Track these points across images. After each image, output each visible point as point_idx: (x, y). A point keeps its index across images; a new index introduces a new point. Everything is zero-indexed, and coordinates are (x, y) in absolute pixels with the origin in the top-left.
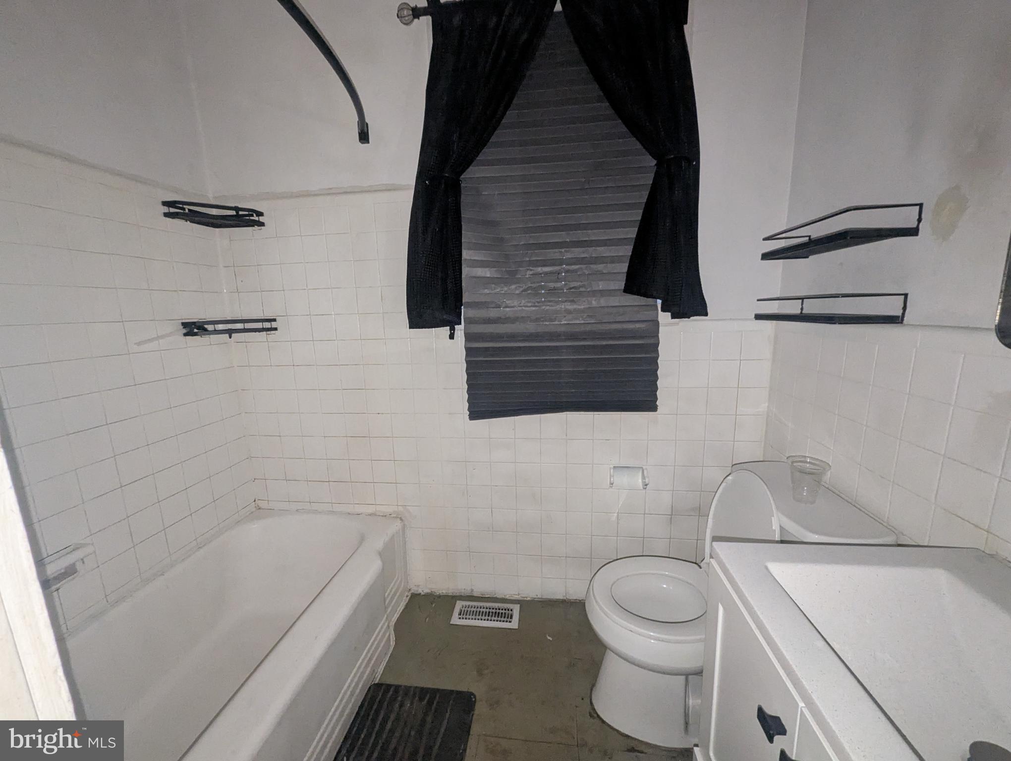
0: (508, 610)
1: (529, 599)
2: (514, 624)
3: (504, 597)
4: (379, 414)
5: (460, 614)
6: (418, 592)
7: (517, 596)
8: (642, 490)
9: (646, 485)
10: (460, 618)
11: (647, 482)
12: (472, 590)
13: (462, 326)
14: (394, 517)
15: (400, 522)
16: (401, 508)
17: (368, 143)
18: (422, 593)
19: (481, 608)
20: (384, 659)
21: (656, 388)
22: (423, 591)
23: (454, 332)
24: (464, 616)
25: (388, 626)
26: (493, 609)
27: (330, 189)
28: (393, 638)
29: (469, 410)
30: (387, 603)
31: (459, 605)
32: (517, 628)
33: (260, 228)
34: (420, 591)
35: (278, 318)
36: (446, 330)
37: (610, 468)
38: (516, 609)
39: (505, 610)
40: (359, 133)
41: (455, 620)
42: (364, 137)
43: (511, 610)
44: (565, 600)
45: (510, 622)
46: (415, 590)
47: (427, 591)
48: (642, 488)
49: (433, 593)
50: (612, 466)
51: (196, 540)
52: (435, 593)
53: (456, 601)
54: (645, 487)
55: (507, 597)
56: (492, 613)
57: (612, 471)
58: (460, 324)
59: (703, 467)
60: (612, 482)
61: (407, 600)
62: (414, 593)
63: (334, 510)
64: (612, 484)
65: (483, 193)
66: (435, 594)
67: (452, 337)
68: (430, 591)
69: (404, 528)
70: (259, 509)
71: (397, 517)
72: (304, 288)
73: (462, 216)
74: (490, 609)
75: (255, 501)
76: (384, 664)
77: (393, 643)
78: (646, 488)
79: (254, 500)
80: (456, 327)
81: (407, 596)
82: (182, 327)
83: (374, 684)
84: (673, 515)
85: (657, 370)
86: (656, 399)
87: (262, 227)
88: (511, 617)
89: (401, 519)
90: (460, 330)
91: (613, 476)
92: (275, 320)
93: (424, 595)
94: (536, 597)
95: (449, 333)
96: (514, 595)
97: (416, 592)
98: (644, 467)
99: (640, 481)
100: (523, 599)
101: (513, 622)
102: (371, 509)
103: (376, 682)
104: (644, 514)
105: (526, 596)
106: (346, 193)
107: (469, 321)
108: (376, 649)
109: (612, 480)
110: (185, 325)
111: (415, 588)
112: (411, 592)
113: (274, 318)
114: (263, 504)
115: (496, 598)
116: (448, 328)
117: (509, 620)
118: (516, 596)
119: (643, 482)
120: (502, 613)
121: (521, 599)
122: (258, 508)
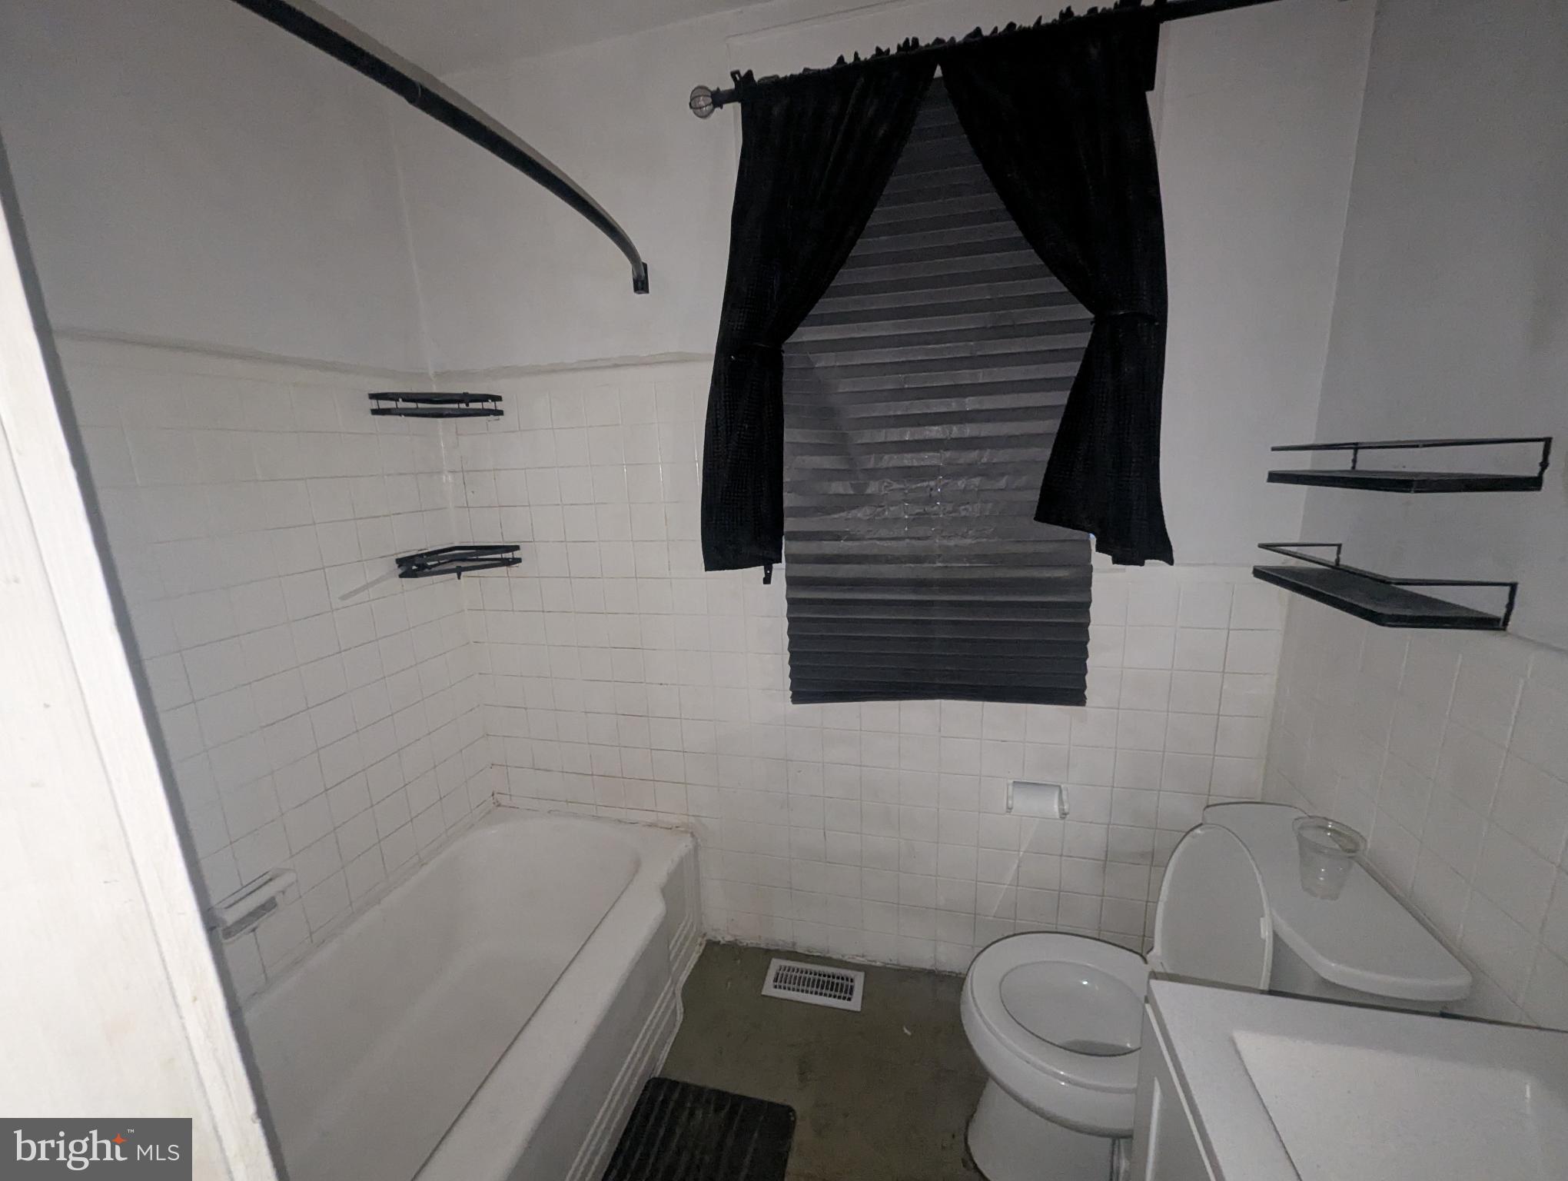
0: (847, 979)
1: (878, 964)
2: (855, 1004)
3: (841, 957)
4: (661, 684)
5: (776, 980)
6: (717, 940)
7: (861, 959)
8: (1056, 819)
9: (1066, 814)
10: (776, 987)
11: (1066, 811)
12: (794, 944)
13: (783, 564)
14: (682, 832)
15: (691, 839)
16: (692, 820)
17: (647, 292)
18: (722, 942)
19: (806, 973)
20: (668, 1041)
21: (1085, 671)
22: (723, 938)
23: (771, 573)
24: (782, 984)
25: (674, 993)
26: (824, 976)
27: (596, 360)
28: (680, 1009)
29: (791, 689)
30: (671, 957)
31: (776, 964)
32: (859, 1009)
33: (497, 417)
34: (719, 938)
35: (522, 545)
36: (759, 571)
37: (1008, 785)
38: (859, 979)
39: (843, 979)
40: (634, 280)
41: (769, 989)
42: (641, 285)
43: (852, 981)
44: (934, 971)
45: (849, 999)
46: (711, 935)
47: (729, 938)
48: (1058, 817)
49: (738, 942)
50: (1011, 781)
51: (417, 854)
52: (741, 942)
53: (770, 960)
54: (1064, 816)
55: (846, 958)
56: (824, 982)
57: (1011, 788)
58: (780, 561)
59: (1160, 791)
60: (1010, 807)
61: (701, 951)
62: (710, 940)
63: (600, 815)
64: (1011, 809)
65: (816, 366)
66: (741, 945)
67: (767, 580)
68: (732, 939)
69: (696, 848)
70: (499, 806)
71: (686, 832)
72: (556, 503)
73: (785, 403)
74: (820, 975)
75: (493, 795)
76: (667, 1048)
77: (680, 1018)
78: (1064, 818)
79: (491, 794)
80: (775, 566)
81: (701, 945)
82: (396, 566)
83: (654, 1078)
84: (1108, 860)
85: (1087, 643)
86: (1085, 687)
87: (500, 417)
88: (851, 993)
89: (693, 835)
90: (779, 570)
91: (1012, 797)
92: (517, 548)
93: (724, 945)
94: (889, 962)
95: (764, 576)
96: (857, 956)
97: (714, 939)
98: (1062, 786)
99: (1056, 807)
100: (869, 963)
101: (853, 1000)
102: (651, 818)
103: (657, 1075)
104: (1061, 856)
105: (874, 959)
106: (616, 366)
107: (793, 559)
108: (658, 1026)
109: (1010, 802)
110: (400, 562)
111: (713, 933)
112: (705, 939)
113: (517, 544)
114: (504, 800)
115: (830, 959)
116: (762, 567)
117: (848, 996)
118: (858, 958)
119: (1059, 809)
120: (837, 984)
121: (866, 963)
122: (497, 804)
